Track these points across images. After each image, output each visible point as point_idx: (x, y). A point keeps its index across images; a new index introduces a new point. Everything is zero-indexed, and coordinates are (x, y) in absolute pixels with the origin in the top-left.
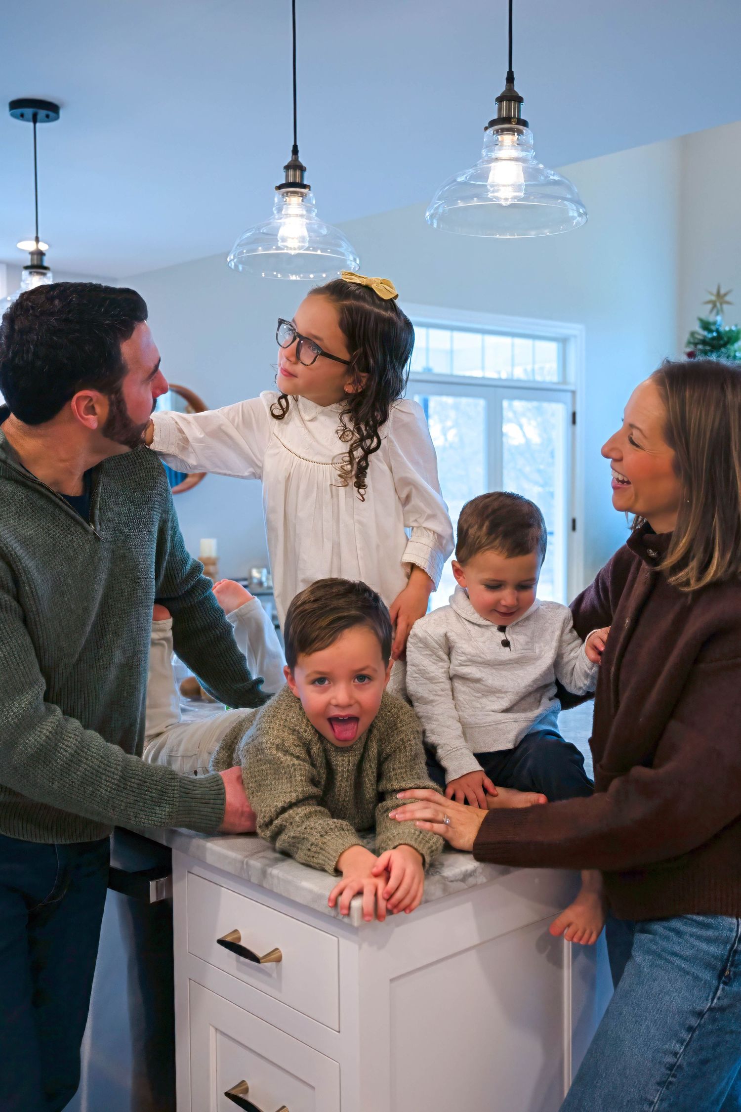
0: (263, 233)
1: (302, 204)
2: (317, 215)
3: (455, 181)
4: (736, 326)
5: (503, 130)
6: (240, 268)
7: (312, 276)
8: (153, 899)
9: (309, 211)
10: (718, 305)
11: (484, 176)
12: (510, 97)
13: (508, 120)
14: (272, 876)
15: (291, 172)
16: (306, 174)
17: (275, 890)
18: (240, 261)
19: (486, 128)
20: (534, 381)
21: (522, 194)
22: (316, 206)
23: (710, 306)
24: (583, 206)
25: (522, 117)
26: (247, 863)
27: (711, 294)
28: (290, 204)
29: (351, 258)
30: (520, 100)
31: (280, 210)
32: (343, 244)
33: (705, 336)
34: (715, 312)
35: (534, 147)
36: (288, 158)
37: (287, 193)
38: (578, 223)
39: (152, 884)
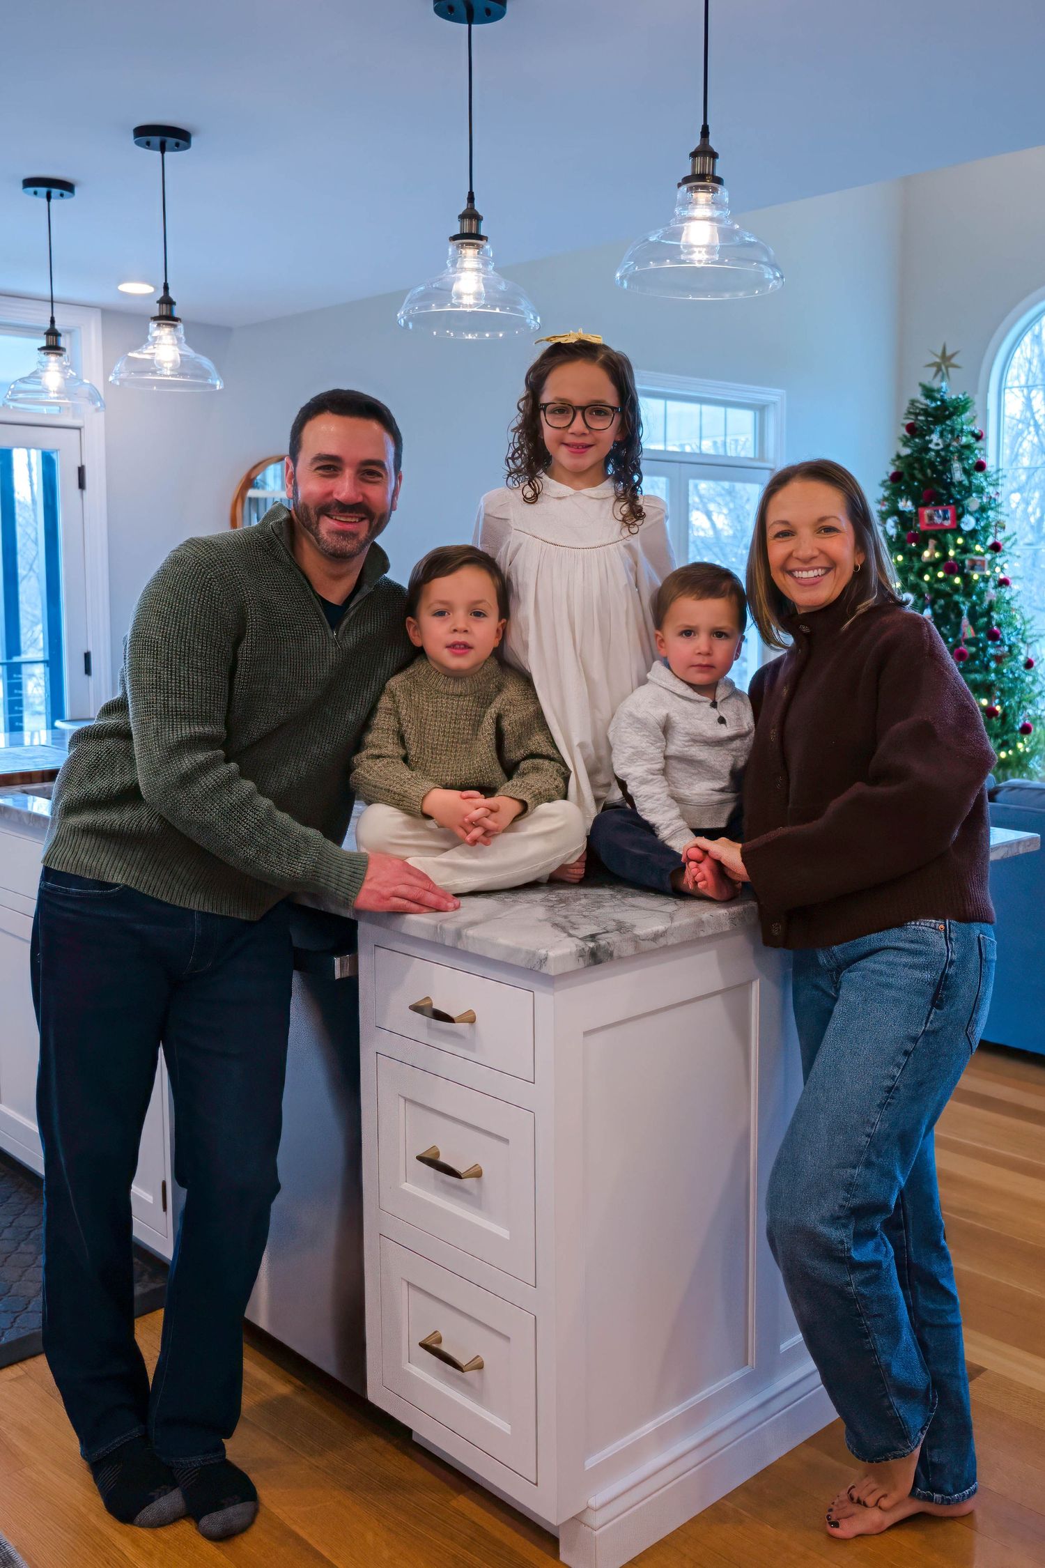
0: (436, 288)
1: (478, 257)
2: (494, 269)
3: (647, 240)
4: (964, 394)
5: (697, 187)
6: (411, 325)
7: (487, 335)
8: (338, 975)
9: (485, 264)
10: (943, 368)
11: (677, 234)
12: (705, 152)
13: (702, 177)
14: (467, 937)
15: (467, 222)
16: (483, 224)
17: (471, 950)
18: (410, 318)
19: (679, 185)
20: (726, 456)
21: (716, 257)
22: (494, 259)
23: (934, 369)
24: (779, 269)
25: (717, 174)
26: (441, 927)
27: (936, 355)
28: (465, 257)
29: (532, 317)
30: (714, 156)
31: (454, 263)
32: (523, 302)
33: (927, 405)
34: (939, 377)
35: (730, 206)
36: (463, 206)
37: (462, 244)
38: (774, 287)
39: (337, 961)
